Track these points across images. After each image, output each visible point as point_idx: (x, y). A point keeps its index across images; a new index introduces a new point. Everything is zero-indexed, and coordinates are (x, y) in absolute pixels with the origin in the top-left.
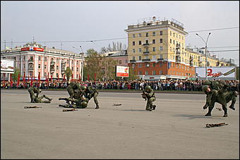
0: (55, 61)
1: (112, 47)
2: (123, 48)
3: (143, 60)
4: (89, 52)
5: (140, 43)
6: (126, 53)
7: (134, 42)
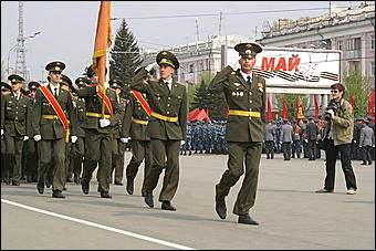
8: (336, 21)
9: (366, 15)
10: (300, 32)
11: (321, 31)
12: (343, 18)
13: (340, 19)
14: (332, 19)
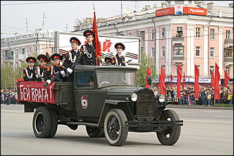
8: (127, 19)
9: (148, 16)
10: (101, 26)
11: (116, 26)
12: (132, 17)
13: (130, 18)
14: (124, 18)
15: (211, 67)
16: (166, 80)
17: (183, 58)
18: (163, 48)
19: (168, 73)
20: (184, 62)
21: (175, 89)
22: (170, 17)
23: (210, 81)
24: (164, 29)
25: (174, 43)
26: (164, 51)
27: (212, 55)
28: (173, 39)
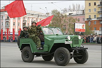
0: (26, 19)
1: (72, 8)
2: (81, 9)
3: (98, 18)
4: (54, 12)
5: (95, 4)
6: (84, 13)
7: (90, 4)
15: (19, 29)
16: (3, 34)
17: (9, 26)
18: (2, 22)
19: (4, 31)
20: (9, 27)
21: (6, 36)
22: (4, 12)
23: (18, 34)
24: (2, 16)
25: (6, 21)
26: (2, 24)
27: (19, 25)
28: (6, 20)
